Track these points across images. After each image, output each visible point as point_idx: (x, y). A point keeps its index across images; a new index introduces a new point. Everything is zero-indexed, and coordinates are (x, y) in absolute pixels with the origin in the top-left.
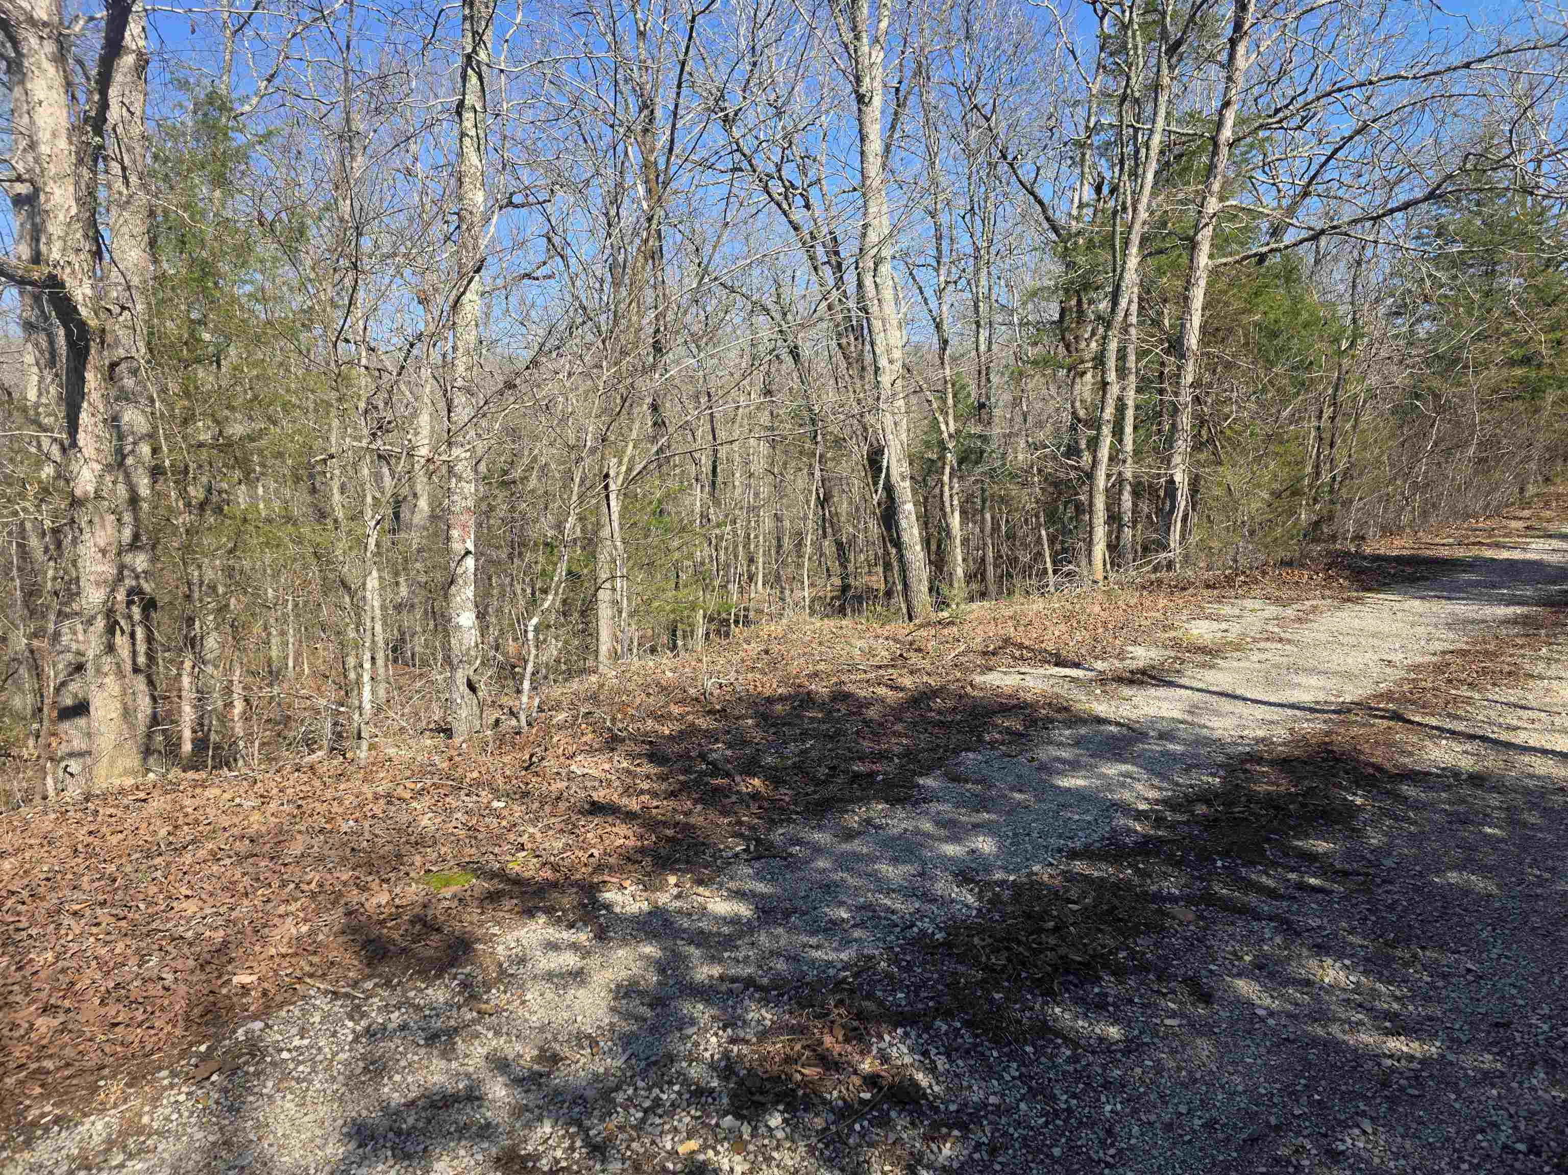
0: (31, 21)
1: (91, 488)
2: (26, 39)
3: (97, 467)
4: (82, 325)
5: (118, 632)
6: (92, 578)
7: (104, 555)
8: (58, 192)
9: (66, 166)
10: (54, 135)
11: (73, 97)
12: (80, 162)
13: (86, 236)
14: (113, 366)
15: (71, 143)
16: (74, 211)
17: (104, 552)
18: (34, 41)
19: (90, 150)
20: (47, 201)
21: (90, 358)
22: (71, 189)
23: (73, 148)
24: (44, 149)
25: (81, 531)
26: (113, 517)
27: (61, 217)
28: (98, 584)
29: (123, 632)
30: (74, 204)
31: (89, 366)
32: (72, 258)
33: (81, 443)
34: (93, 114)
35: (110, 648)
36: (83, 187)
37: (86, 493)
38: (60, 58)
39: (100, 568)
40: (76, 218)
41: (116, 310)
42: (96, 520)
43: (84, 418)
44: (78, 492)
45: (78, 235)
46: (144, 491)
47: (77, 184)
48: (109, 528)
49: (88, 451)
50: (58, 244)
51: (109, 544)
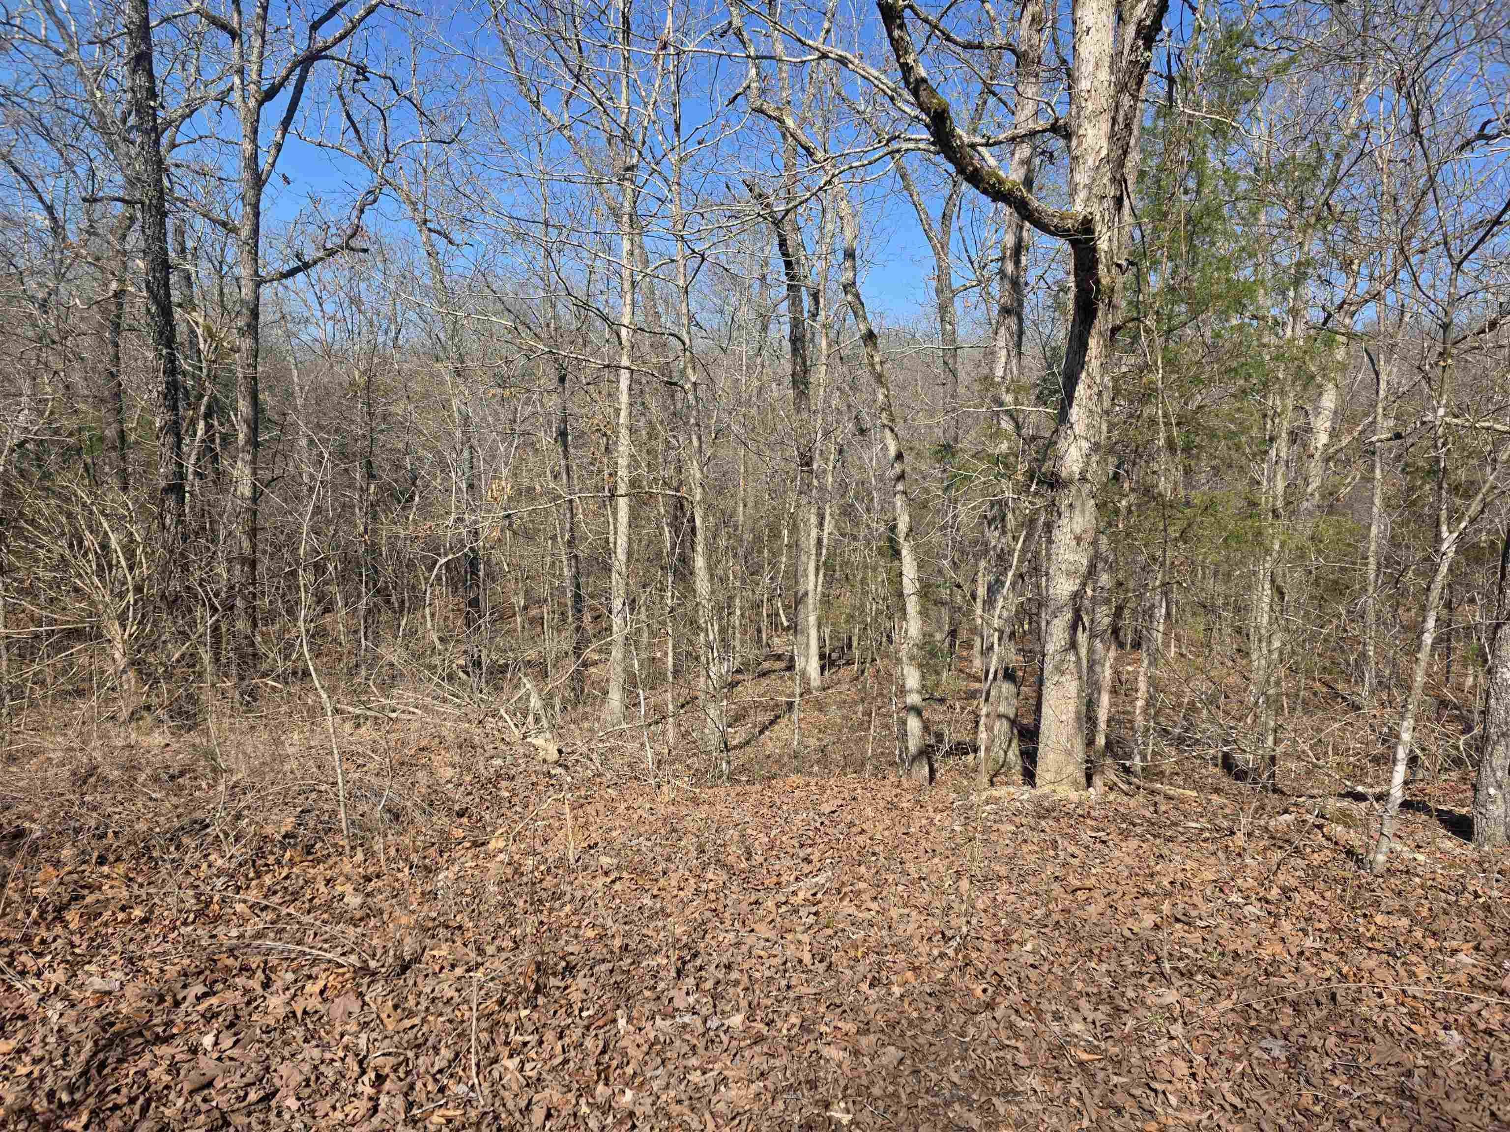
1: (1076, 469)
3: (1085, 445)
4: (1096, 284)
5: (1080, 629)
6: (1064, 567)
7: (1078, 544)
8: (1091, 132)
9: (1103, 100)
10: (1097, 66)
11: (1120, 18)
12: (1122, 88)
13: (1113, 180)
14: (1115, 330)
15: (1112, 73)
16: (1104, 153)
17: (1078, 539)
19: (1137, 71)
20: (1080, 144)
21: (1096, 322)
22: (1106, 127)
23: (1113, 79)
24: (1084, 85)
25: (1060, 515)
26: (1092, 502)
27: (1090, 163)
28: (1069, 574)
29: (1084, 629)
30: (1105, 145)
31: (1093, 331)
32: (1095, 207)
34: (1148, 22)
35: (1073, 645)
36: (1121, 119)
37: (1071, 473)
39: (1072, 557)
40: (1106, 159)
42: (1078, 504)
43: (1081, 390)
44: (1064, 474)
45: (1105, 180)
47: (1114, 120)
48: (1087, 513)
49: (1079, 428)
50: (1082, 195)
51: (1085, 531)
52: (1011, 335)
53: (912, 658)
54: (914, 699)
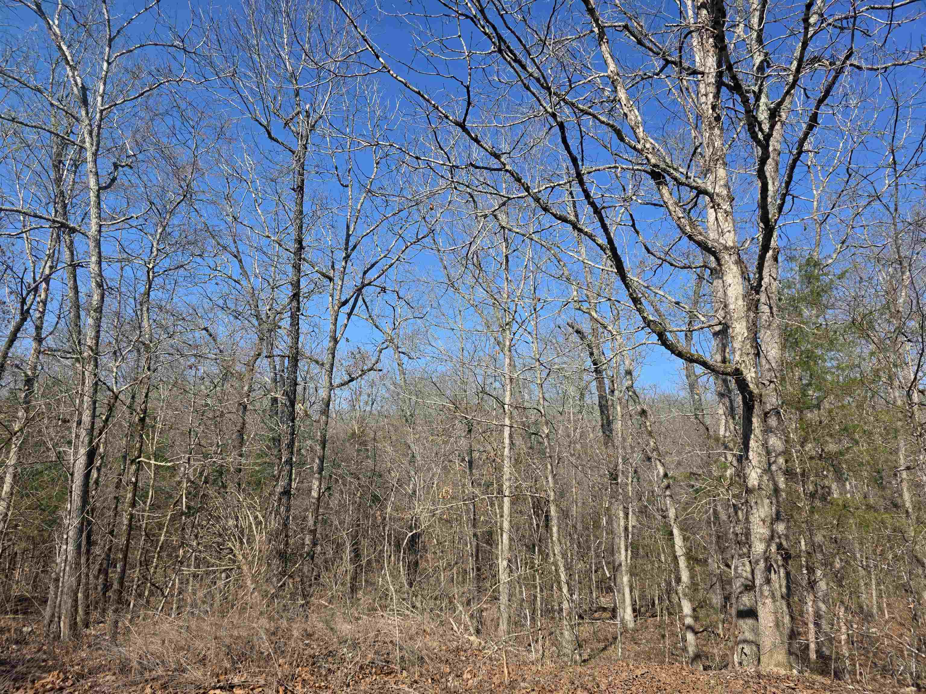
0: (726, 248)
1: (756, 483)
2: (724, 257)
3: (759, 471)
4: (751, 393)
5: (773, 571)
6: (758, 536)
7: (764, 523)
8: (738, 326)
9: (742, 313)
10: (736, 299)
12: (749, 309)
13: (752, 346)
14: (765, 413)
15: (744, 302)
16: (746, 335)
17: (764, 521)
18: (727, 257)
19: (754, 302)
20: (733, 331)
21: (755, 410)
22: (744, 324)
24: (732, 307)
25: (751, 507)
26: (768, 501)
27: (740, 339)
28: (761, 540)
29: (775, 572)
30: (746, 331)
31: (754, 415)
32: (745, 358)
33: (751, 457)
35: (768, 581)
36: (750, 321)
37: (754, 485)
38: (739, 262)
39: (762, 531)
40: (747, 338)
41: (767, 383)
42: (759, 501)
43: (752, 444)
44: (750, 485)
45: (748, 347)
46: (782, 486)
47: (748, 321)
48: (766, 507)
49: (754, 462)
50: (738, 353)
51: (766, 517)
52: (727, 408)
53: (685, 595)
54: (689, 621)
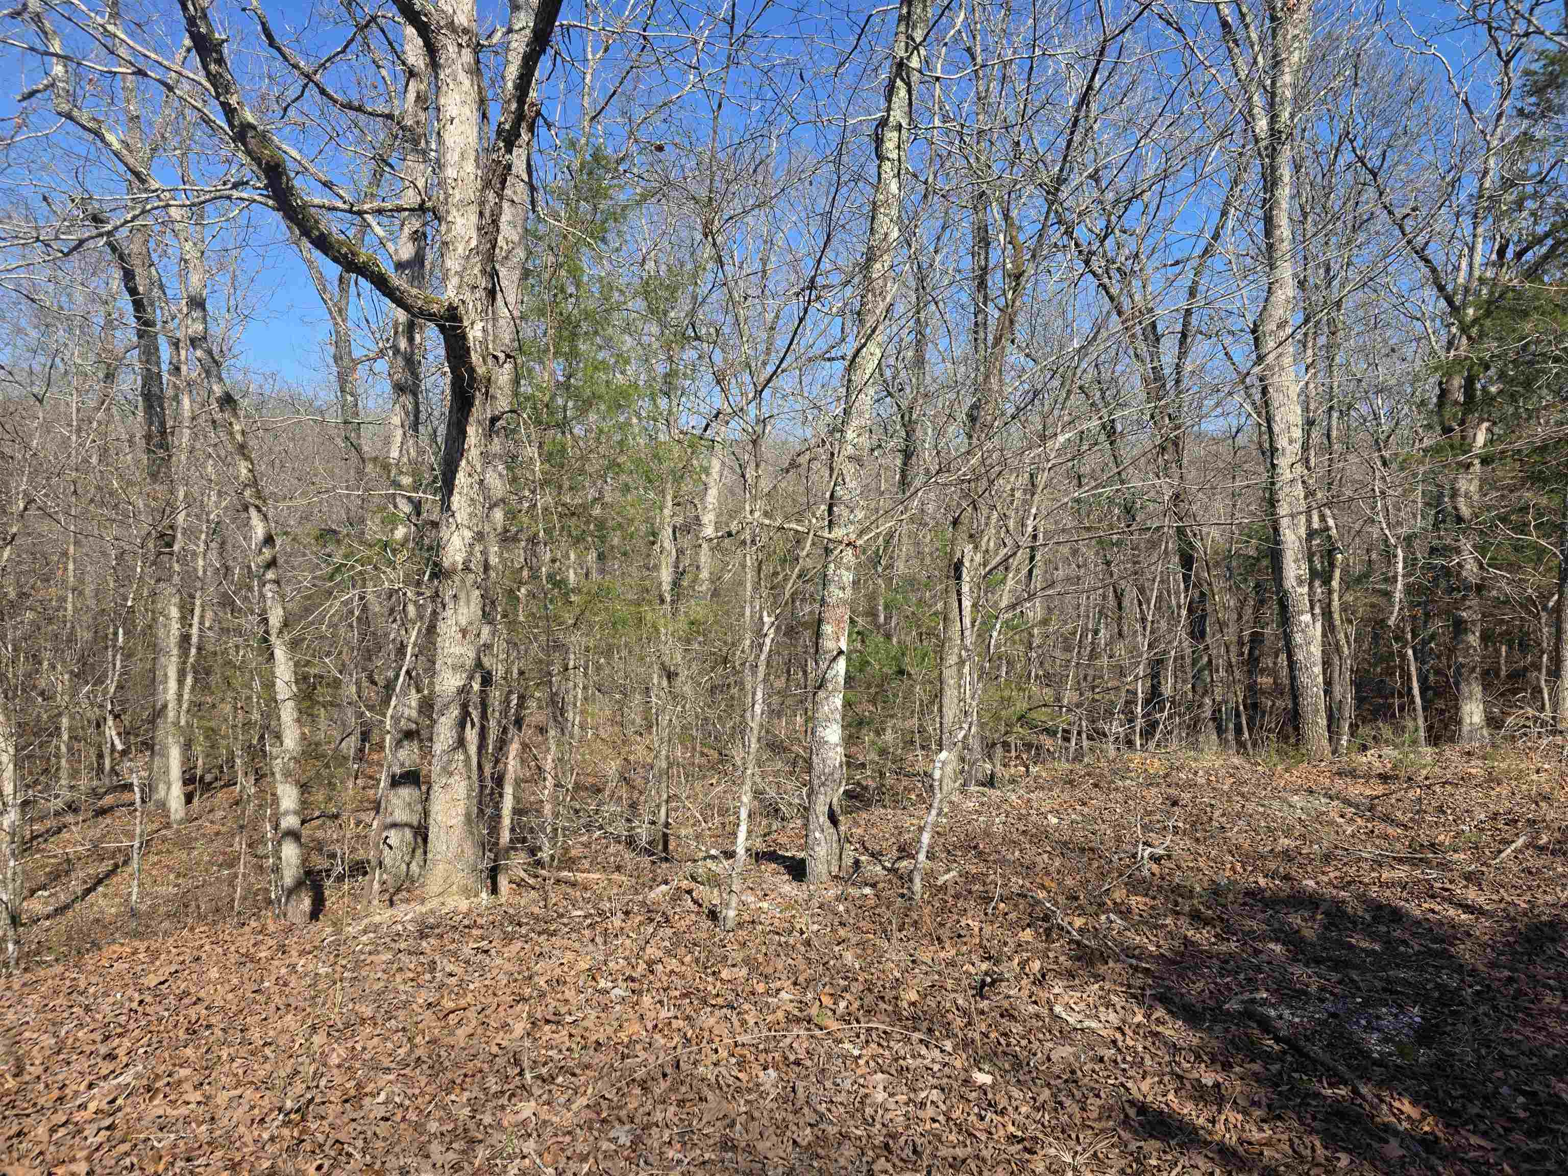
0: (451, 26)
1: (459, 559)
2: (444, 46)
3: (468, 534)
4: (471, 370)
5: (469, 725)
6: (449, 662)
7: (464, 637)
8: (460, 221)
9: (470, 192)
10: (462, 155)
11: (484, 116)
12: (487, 184)
13: (483, 272)
14: (494, 420)
15: (478, 167)
16: (474, 243)
17: (464, 632)
18: (452, 49)
19: (500, 170)
20: (449, 231)
21: (474, 410)
22: (474, 218)
23: (479, 173)
24: (451, 172)
25: (444, 606)
26: (477, 592)
27: (460, 250)
28: (454, 668)
29: (473, 725)
30: (475, 236)
31: (471, 419)
32: (467, 296)
33: (455, 506)
34: (507, 127)
35: (461, 743)
36: (487, 214)
37: (454, 564)
38: (476, 70)
39: (457, 650)
40: (476, 250)
41: (502, 356)
42: (462, 596)
43: (461, 478)
44: (446, 563)
45: (476, 271)
46: (494, 560)
47: (481, 214)
48: (472, 605)
49: (462, 516)
50: (454, 281)
51: (471, 623)
52: (407, 414)
53: (288, 773)
54: (290, 821)
